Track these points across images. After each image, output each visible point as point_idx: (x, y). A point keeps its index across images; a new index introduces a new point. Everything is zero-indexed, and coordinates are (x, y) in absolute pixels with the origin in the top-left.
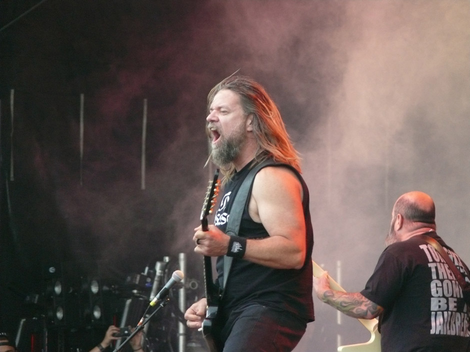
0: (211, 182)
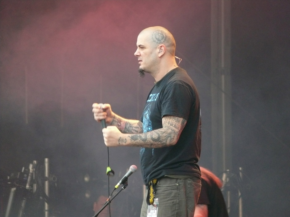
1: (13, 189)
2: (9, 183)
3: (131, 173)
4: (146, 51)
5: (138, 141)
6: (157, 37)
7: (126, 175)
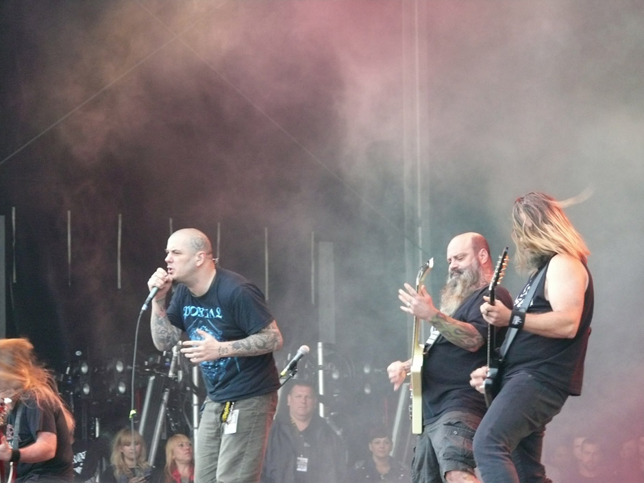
0: (501, 257)
1: (152, 378)
2: (148, 370)
3: (302, 356)
4: (181, 257)
5: (240, 349)
6: (197, 242)
7: (295, 358)
